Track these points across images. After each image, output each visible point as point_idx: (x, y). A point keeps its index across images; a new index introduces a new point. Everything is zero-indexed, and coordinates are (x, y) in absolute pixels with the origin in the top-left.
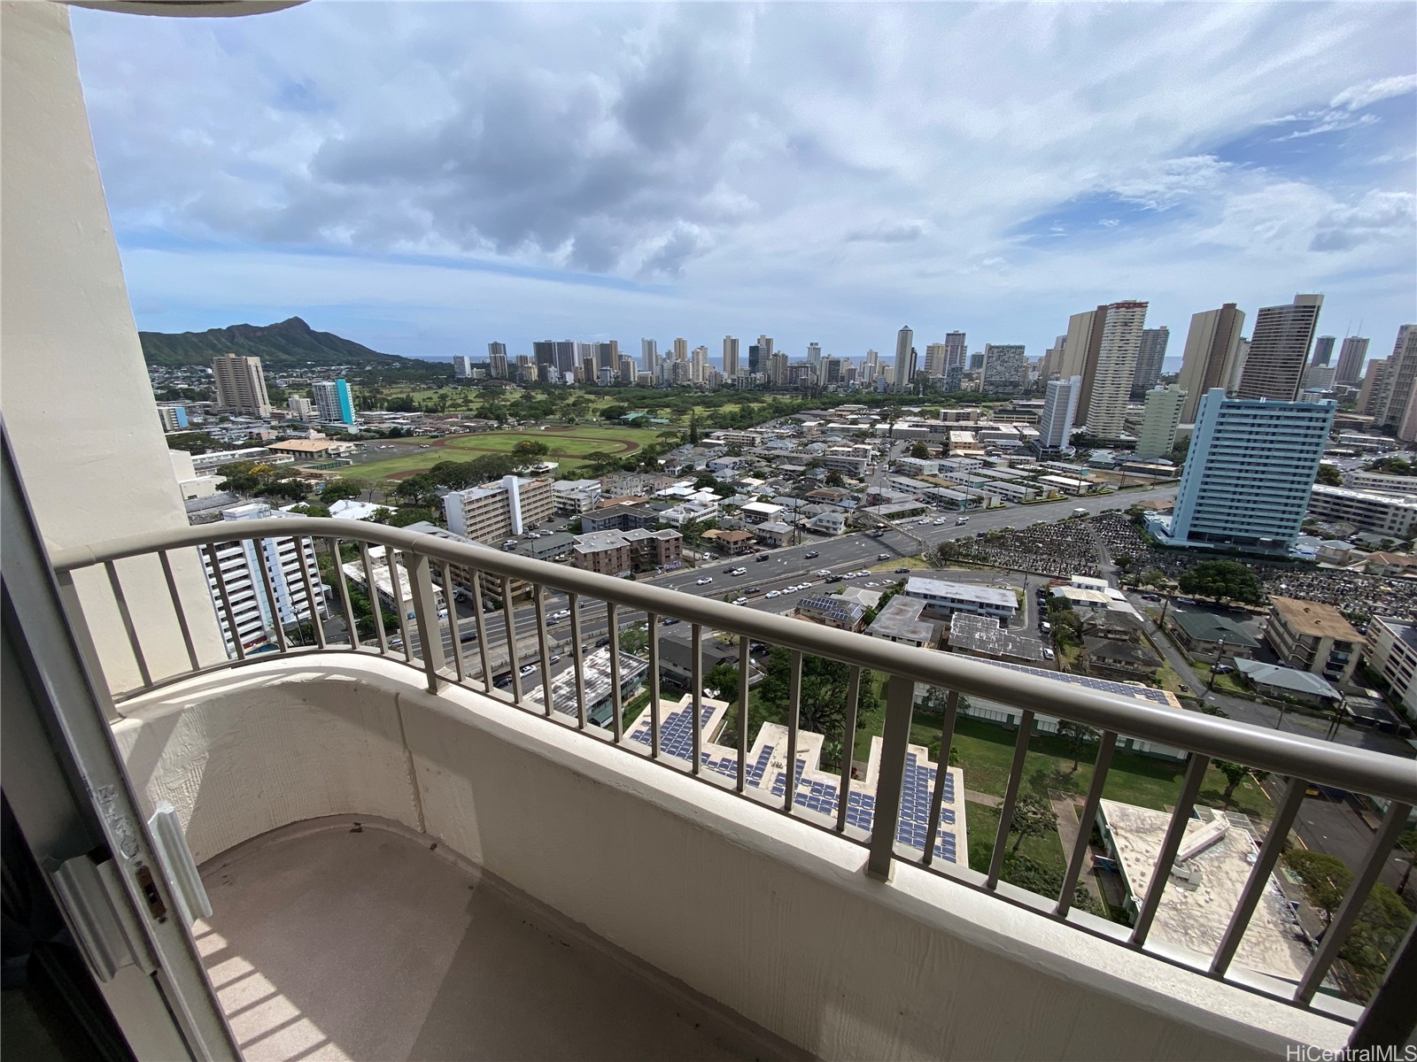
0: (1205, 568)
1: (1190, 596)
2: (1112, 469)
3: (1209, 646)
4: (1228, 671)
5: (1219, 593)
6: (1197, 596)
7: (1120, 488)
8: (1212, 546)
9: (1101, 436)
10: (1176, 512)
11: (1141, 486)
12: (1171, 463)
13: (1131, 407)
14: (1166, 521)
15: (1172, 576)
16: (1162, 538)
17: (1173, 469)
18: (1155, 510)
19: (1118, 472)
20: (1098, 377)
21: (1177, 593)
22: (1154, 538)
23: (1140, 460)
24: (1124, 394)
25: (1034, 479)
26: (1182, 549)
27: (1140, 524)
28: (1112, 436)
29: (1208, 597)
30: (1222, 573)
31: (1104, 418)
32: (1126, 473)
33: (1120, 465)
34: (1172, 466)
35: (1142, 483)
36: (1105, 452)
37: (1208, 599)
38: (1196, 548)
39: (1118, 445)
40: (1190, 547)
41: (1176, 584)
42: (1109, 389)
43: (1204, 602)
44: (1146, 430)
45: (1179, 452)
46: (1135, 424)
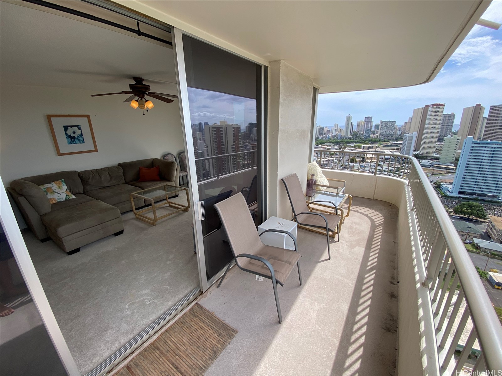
0: (464, 205)
1: (458, 215)
2: (429, 167)
4: (471, 243)
5: (469, 214)
6: (461, 215)
7: (432, 175)
8: (468, 197)
9: (425, 155)
10: (454, 184)
11: (441, 174)
12: (454, 165)
13: (439, 144)
14: (450, 187)
15: (451, 207)
16: (448, 193)
17: (454, 167)
18: (446, 183)
19: (431, 169)
20: (425, 132)
21: (452, 214)
22: (445, 193)
23: (441, 164)
24: (435, 139)
25: (397, 171)
26: (456, 198)
27: (439, 188)
28: (430, 155)
29: (465, 215)
30: (470, 206)
31: (427, 148)
32: (435, 169)
33: (433, 166)
34: (454, 166)
35: (441, 172)
36: (427, 161)
37: (465, 217)
38: (461, 197)
39: (432, 158)
40: (459, 197)
41: (452, 210)
42: (429, 137)
43: (463, 217)
44: (443, 153)
45: (456, 161)
46: (440, 150)
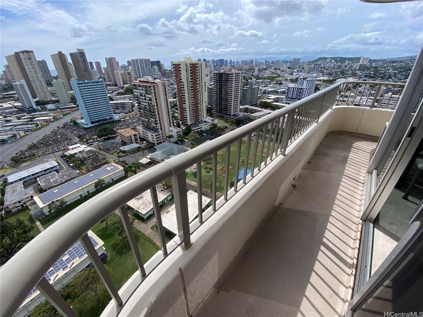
0: (100, 130)
1: (102, 138)
2: (57, 110)
3: (113, 148)
4: (120, 151)
5: (107, 135)
6: (103, 138)
7: (64, 115)
8: (98, 124)
9: (45, 100)
10: (84, 118)
11: (69, 113)
12: (73, 104)
13: (49, 88)
14: (83, 121)
15: (94, 135)
16: (85, 126)
17: (75, 106)
18: (78, 119)
19: (59, 111)
20: (31, 79)
21: (98, 139)
22: (83, 127)
23: (64, 105)
24: (45, 85)
25: (32, 121)
26: (92, 127)
27: (77, 124)
28: (49, 99)
29: (105, 137)
30: (105, 129)
31: (43, 94)
32: (62, 110)
33: (58, 108)
34: (74, 105)
35: (69, 112)
36: (51, 105)
37: (106, 137)
38: (95, 126)
39: (54, 102)
40: (93, 126)
41: (96, 137)
42: (38, 84)
43: (105, 138)
44: (59, 94)
45: (73, 100)
46: (54, 94)
